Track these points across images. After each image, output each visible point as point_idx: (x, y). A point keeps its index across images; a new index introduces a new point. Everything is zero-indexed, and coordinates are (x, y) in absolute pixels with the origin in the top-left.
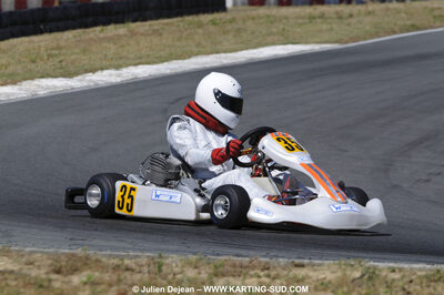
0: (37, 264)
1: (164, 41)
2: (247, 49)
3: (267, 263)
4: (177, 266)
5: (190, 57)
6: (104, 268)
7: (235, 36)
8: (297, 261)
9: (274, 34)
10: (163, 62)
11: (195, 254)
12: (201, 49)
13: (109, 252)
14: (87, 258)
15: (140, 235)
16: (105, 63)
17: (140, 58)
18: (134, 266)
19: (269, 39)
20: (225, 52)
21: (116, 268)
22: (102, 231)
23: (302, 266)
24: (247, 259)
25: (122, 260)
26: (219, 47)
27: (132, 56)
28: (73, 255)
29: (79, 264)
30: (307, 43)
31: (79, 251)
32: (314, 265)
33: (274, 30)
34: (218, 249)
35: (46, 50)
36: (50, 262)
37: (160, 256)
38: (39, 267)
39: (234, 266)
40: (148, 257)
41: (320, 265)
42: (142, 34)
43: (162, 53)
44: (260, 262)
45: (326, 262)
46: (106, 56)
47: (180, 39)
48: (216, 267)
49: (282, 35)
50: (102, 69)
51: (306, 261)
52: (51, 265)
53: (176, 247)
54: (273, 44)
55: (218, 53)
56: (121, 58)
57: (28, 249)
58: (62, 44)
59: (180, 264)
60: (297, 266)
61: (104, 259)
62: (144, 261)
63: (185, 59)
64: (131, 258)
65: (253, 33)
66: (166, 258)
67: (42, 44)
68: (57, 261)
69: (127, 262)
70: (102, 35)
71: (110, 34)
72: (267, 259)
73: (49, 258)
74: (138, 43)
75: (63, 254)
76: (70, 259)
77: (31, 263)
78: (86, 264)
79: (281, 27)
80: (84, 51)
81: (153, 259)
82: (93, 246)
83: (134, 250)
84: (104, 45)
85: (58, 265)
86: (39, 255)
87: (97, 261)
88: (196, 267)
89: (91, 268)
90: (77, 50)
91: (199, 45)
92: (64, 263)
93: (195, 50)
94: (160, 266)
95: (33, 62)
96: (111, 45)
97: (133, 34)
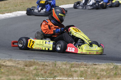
0: (20, 64)
3: (86, 64)
4: (60, 65)
6: (39, 65)
8: (95, 63)
11: (65, 61)
13: (40, 60)
14: (35, 62)
15: (48, 56)
18: (48, 64)
21: (43, 65)
22: (37, 54)
23: (96, 65)
24: (80, 63)
25: (45, 63)
28: (31, 61)
29: (32, 64)
31: (32, 60)
32: (99, 64)
34: (71, 60)
36: (24, 63)
37: (55, 62)
38: (21, 65)
39: (77, 64)
40: (52, 62)
41: (101, 64)
44: (84, 64)
45: (103, 64)
48: (72, 65)
51: (97, 63)
52: (24, 64)
53: (59, 59)
57: (17, 60)
59: (61, 64)
60: (94, 65)
61: (39, 63)
62: (51, 63)
64: (47, 62)
66: (57, 62)
68: (26, 63)
69: (46, 63)
72: (86, 63)
73: (23, 62)
75: (28, 61)
76: (30, 62)
77: (18, 64)
78: (34, 64)
81: (53, 62)
82: (35, 59)
83: (47, 60)
85: (26, 64)
86: (21, 61)
87: (38, 63)
88: (66, 65)
89: (36, 65)
92: (28, 64)
94: (56, 64)
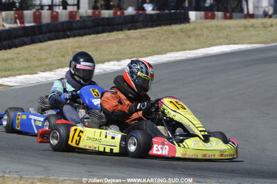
1: (149, 43)
2: (203, 48)
5: (166, 53)
7: (196, 39)
9: (221, 38)
10: (148, 56)
12: (173, 48)
16: (111, 57)
17: (134, 54)
19: (218, 41)
20: (189, 50)
26: (186, 46)
27: (128, 52)
30: (242, 43)
33: (221, 35)
35: (72, 49)
42: (135, 38)
43: (148, 51)
46: (111, 52)
47: (159, 41)
49: (227, 38)
50: (109, 61)
54: (221, 44)
55: (184, 50)
56: (121, 54)
58: (82, 44)
63: (162, 54)
65: (207, 37)
67: (69, 45)
70: (108, 39)
71: (114, 38)
74: (132, 44)
79: (226, 33)
80: (97, 49)
84: (110, 45)
90: (92, 49)
91: (172, 45)
93: (170, 48)
95: (63, 56)
96: (115, 45)
97: (128, 38)
